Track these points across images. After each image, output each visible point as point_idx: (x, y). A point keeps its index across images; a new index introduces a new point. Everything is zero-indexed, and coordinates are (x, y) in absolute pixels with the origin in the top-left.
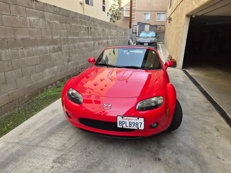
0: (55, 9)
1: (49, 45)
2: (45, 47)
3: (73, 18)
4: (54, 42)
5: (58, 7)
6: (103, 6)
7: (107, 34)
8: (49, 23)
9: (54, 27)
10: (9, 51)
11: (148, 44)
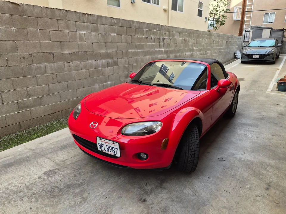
0: (112, 21)
1: (101, 59)
2: (96, 61)
3: (136, 29)
4: (109, 56)
5: (117, 19)
6: (198, 10)
7: (192, 45)
8: (103, 36)
9: (110, 40)
10: (55, 65)
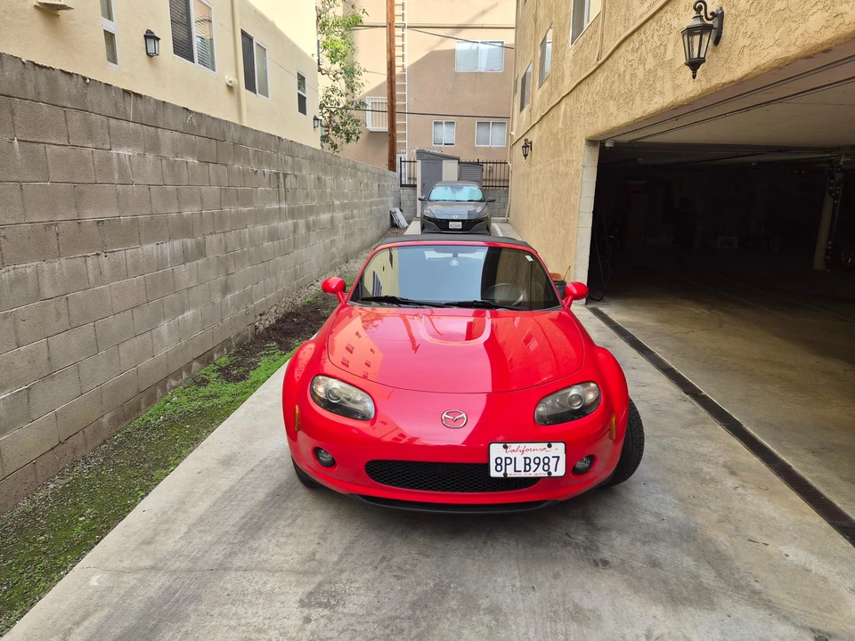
0: (187, 120)
1: (170, 239)
2: (159, 246)
3: (235, 144)
4: (185, 228)
5: (197, 113)
6: (299, 94)
7: (331, 194)
8: (172, 165)
9: (185, 179)
10: (61, 265)
11: (460, 223)
